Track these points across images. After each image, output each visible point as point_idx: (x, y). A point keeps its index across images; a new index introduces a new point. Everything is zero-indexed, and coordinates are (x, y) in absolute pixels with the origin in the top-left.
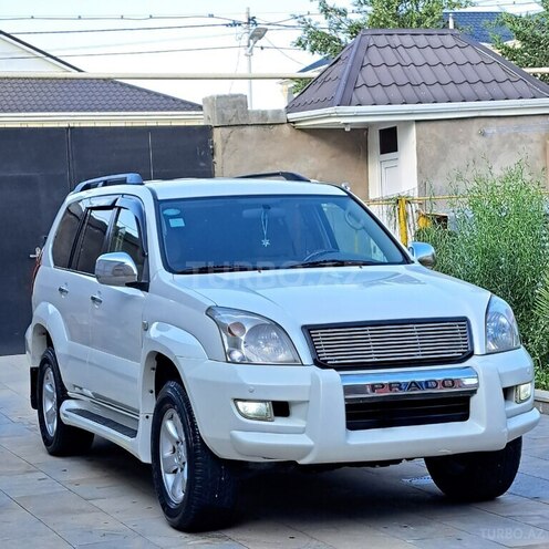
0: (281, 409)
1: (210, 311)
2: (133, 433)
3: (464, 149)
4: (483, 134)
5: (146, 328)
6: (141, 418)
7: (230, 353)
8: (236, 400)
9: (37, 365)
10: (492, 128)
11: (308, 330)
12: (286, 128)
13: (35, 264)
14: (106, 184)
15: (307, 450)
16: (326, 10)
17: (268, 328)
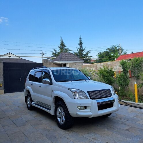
0: (86, 107)
1: (69, 89)
2: (50, 110)
3: (74, 66)
4: (76, 65)
5: (53, 91)
6: (52, 107)
7: (75, 97)
8: (77, 106)
9: (26, 96)
10: (77, 64)
11: (88, 92)
12: (52, 63)
13: (26, 80)
14: (38, 68)
15: (91, 115)
16: (55, 51)
17: (81, 92)
